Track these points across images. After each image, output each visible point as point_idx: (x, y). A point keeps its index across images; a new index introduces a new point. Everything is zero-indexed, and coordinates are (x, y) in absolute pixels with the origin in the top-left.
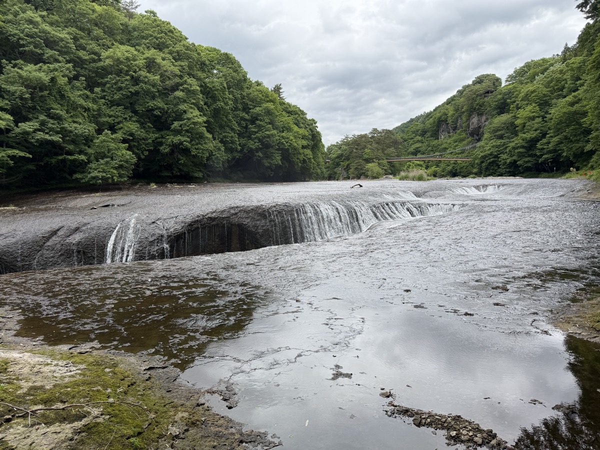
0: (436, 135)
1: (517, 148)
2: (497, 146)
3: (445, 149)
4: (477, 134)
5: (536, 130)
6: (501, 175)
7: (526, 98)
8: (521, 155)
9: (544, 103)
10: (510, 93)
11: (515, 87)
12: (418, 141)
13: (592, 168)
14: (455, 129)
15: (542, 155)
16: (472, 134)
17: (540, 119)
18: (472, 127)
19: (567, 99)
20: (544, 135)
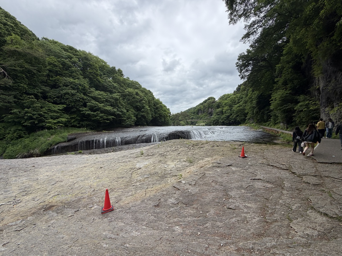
0: (198, 114)
1: (224, 118)
2: (218, 117)
3: (202, 118)
4: (211, 114)
5: (229, 113)
6: (220, 125)
7: (225, 104)
8: (225, 120)
9: (231, 106)
10: (220, 103)
11: (221, 101)
12: (193, 115)
13: (246, 123)
14: (204, 112)
15: (231, 120)
16: (209, 114)
17: (230, 110)
18: (209, 112)
19: (237, 105)
20: (231, 115)
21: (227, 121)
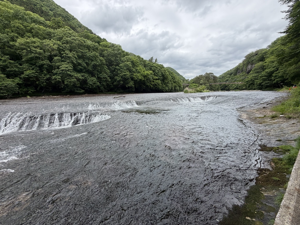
0: (235, 74)
2: (255, 77)
14: (243, 71)
15: (275, 79)
16: (248, 73)
18: (248, 70)
21: (267, 82)
